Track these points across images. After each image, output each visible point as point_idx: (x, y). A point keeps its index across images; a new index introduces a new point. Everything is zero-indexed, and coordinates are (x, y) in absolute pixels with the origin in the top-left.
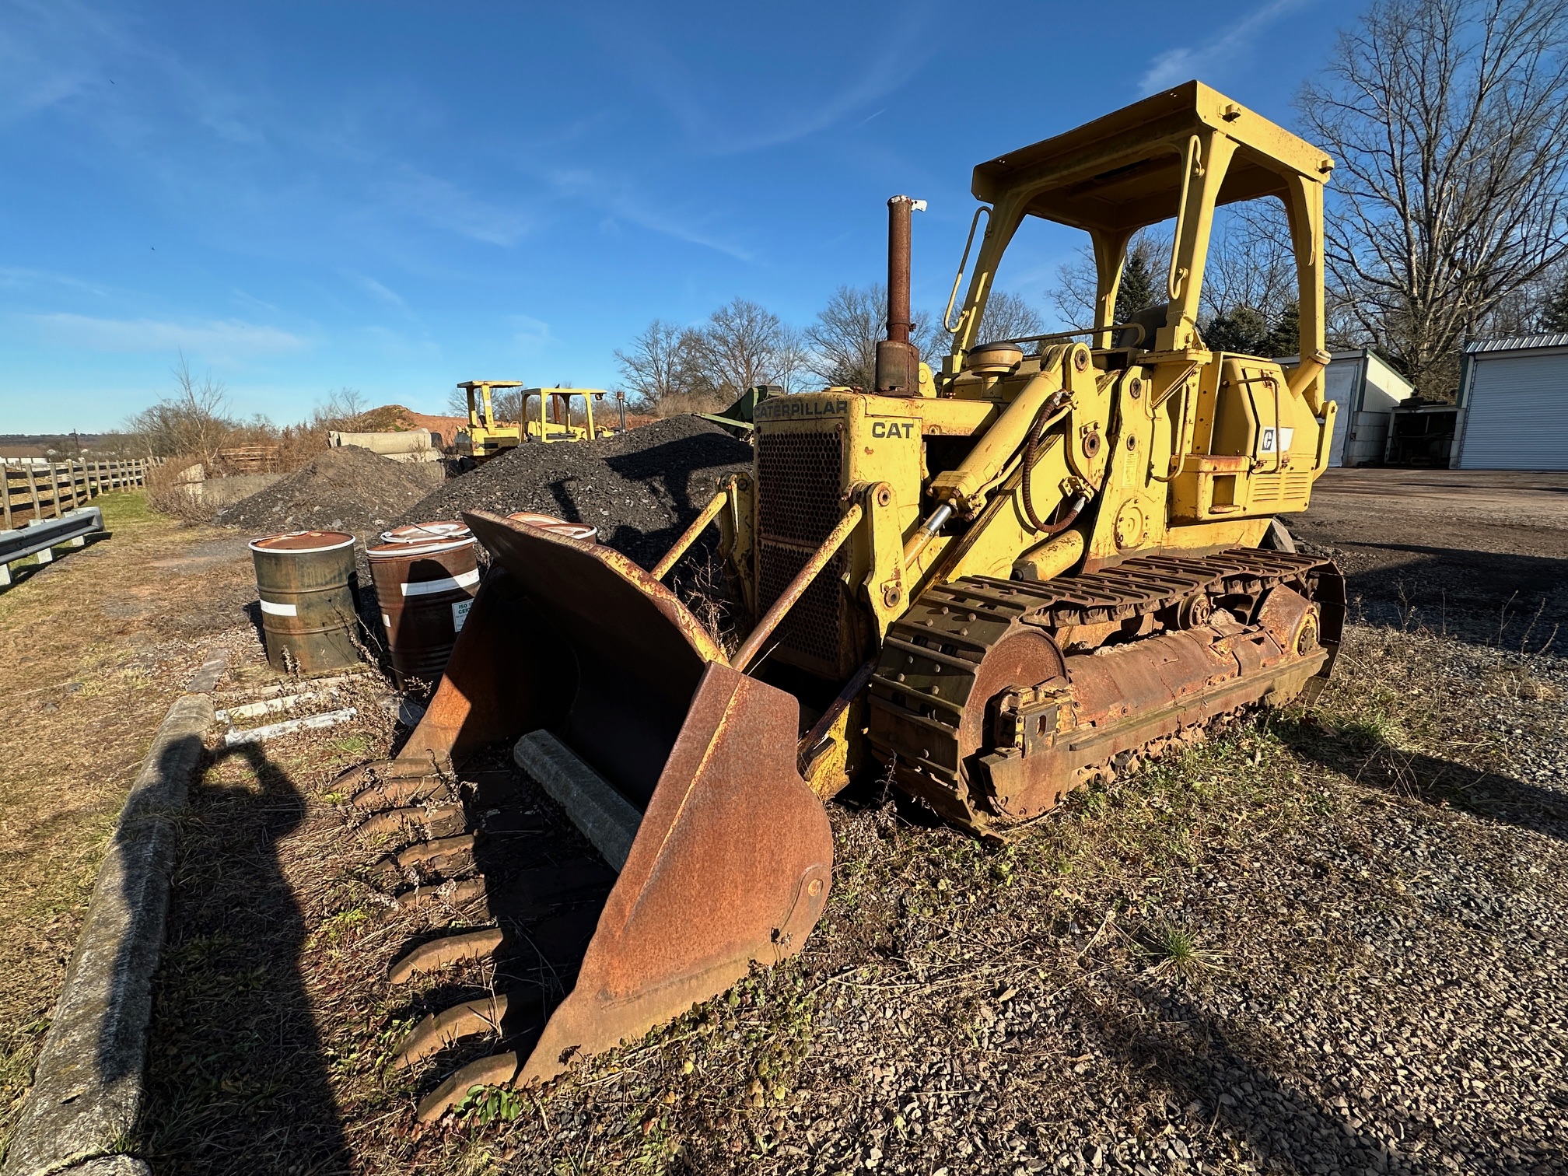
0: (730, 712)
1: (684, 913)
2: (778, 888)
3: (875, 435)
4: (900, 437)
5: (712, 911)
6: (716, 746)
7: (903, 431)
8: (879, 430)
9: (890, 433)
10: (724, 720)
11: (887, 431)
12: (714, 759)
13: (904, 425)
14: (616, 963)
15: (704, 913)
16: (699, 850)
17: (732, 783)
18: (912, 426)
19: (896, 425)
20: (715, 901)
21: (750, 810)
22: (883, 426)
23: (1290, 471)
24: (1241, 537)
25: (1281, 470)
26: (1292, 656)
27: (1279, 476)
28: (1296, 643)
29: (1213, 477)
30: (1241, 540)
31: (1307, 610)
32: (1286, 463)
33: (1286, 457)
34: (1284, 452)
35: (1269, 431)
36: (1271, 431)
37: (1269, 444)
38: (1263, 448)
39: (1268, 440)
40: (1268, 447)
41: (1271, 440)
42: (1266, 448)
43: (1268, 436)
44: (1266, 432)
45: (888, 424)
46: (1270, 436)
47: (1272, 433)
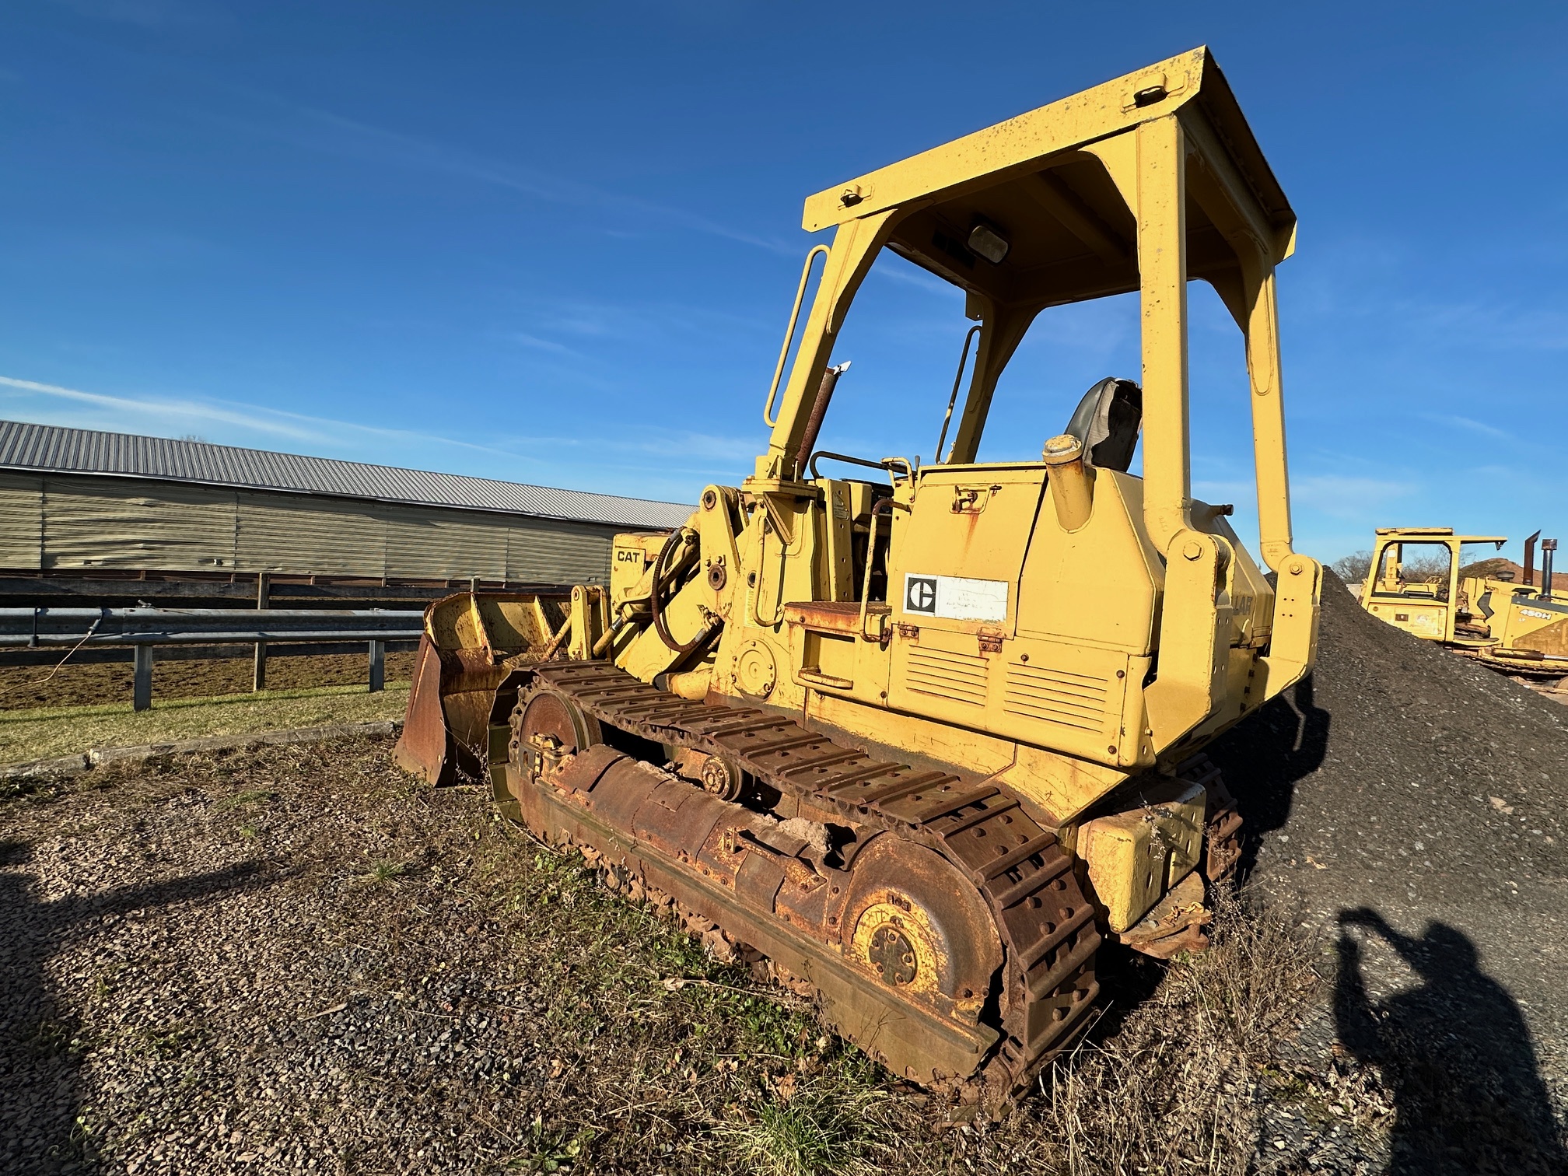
0: (427, 656)
1: (418, 733)
3: (619, 559)
4: (632, 561)
5: (423, 740)
7: (633, 557)
8: (621, 556)
10: (425, 658)
11: (625, 557)
13: (635, 553)
14: (407, 736)
15: (421, 738)
16: (421, 709)
17: (426, 687)
18: (640, 554)
19: (630, 554)
20: (423, 736)
21: (429, 703)
22: (623, 553)
23: (1022, 663)
24: (1005, 769)
25: (986, 654)
26: (854, 955)
27: (982, 663)
28: (864, 939)
29: (807, 631)
30: (1004, 775)
31: (884, 892)
32: (991, 643)
33: (991, 631)
34: (985, 622)
35: (922, 581)
36: (928, 582)
37: (927, 602)
38: (911, 606)
39: (922, 595)
40: (924, 606)
41: (933, 596)
42: (921, 609)
43: (922, 588)
44: (912, 582)
45: (626, 551)
46: (927, 589)
47: (933, 584)
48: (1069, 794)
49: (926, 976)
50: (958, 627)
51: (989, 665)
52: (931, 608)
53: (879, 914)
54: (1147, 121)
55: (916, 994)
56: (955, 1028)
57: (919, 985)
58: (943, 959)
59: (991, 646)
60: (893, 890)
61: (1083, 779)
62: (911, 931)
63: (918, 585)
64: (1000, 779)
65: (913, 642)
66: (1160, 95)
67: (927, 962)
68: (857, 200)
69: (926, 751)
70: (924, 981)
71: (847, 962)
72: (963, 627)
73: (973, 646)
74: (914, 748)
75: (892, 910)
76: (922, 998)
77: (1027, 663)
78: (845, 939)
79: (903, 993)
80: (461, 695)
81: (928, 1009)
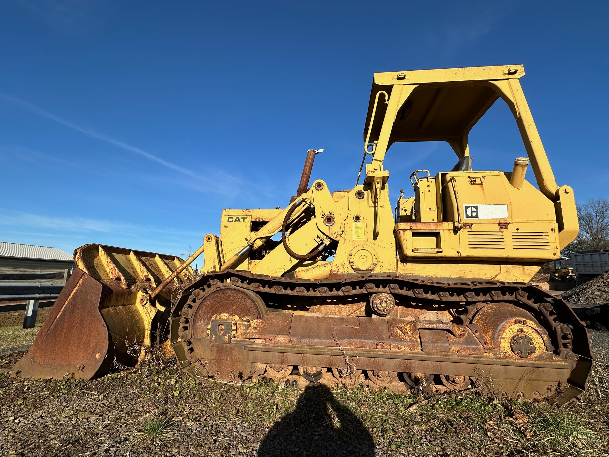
0: (80, 284)
1: (59, 345)
2: (87, 351)
3: (228, 221)
4: (240, 222)
5: (67, 348)
6: (75, 293)
7: (242, 220)
8: (230, 220)
9: (236, 221)
10: (78, 286)
11: (234, 220)
12: (73, 296)
13: (242, 218)
14: (38, 352)
15: (64, 348)
16: (66, 325)
17: (78, 306)
18: (246, 218)
19: (238, 218)
20: (68, 345)
21: (82, 318)
22: (232, 218)
23: (516, 231)
24: (497, 275)
25: (502, 230)
26: (502, 353)
27: (501, 234)
28: (505, 345)
29: (413, 232)
30: (497, 277)
31: (513, 320)
32: (503, 226)
33: (504, 222)
34: (500, 219)
35: (471, 207)
36: (474, 207)
37: (474, 214)
38: (467, 216)
39: (472, 212)
40: (473, 216)
41: (477, 212)
42: (472, 217)
43: (471, 209)
44: (467, 208)
45: (235, 218)
46: (474, 209)
47: (476, 208)
48: (523, 278)
49: (540, 348)
50: (490, 223)
51: (503, 234)
52: (477, 216)
53: (511, 331)
54: (512, 79)
55: (537, 357)
56: (558, 363)
57: (537, 353)
58: (546, 338)
59: (504, 227)
60: (517, 318)
61: (527, 272)
62: (528, 331)
63: (470, 208)
64: (496, 279)
65: (469, 230)
66: (515, 72)
67: (539, 342)
68: (404, 78)
69: (462, 276)
70: (539, 350)
71: (499, 358)
72: (492, 222)
73: (496, 228)
74: (457, 276)
75: (518, 327)
76: (539, 358)
77: (518, 231)
78: (496, 348)
79: (531, 359)
80: (110, 309)
81: (544, 361)
